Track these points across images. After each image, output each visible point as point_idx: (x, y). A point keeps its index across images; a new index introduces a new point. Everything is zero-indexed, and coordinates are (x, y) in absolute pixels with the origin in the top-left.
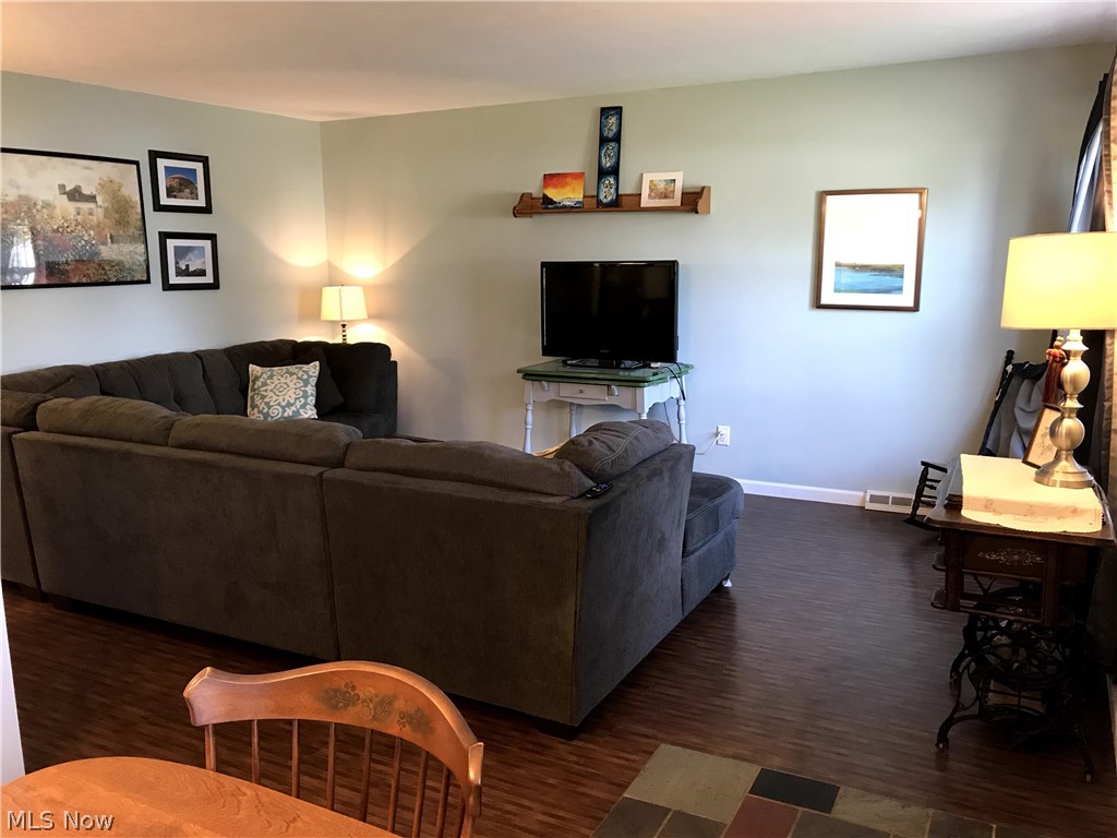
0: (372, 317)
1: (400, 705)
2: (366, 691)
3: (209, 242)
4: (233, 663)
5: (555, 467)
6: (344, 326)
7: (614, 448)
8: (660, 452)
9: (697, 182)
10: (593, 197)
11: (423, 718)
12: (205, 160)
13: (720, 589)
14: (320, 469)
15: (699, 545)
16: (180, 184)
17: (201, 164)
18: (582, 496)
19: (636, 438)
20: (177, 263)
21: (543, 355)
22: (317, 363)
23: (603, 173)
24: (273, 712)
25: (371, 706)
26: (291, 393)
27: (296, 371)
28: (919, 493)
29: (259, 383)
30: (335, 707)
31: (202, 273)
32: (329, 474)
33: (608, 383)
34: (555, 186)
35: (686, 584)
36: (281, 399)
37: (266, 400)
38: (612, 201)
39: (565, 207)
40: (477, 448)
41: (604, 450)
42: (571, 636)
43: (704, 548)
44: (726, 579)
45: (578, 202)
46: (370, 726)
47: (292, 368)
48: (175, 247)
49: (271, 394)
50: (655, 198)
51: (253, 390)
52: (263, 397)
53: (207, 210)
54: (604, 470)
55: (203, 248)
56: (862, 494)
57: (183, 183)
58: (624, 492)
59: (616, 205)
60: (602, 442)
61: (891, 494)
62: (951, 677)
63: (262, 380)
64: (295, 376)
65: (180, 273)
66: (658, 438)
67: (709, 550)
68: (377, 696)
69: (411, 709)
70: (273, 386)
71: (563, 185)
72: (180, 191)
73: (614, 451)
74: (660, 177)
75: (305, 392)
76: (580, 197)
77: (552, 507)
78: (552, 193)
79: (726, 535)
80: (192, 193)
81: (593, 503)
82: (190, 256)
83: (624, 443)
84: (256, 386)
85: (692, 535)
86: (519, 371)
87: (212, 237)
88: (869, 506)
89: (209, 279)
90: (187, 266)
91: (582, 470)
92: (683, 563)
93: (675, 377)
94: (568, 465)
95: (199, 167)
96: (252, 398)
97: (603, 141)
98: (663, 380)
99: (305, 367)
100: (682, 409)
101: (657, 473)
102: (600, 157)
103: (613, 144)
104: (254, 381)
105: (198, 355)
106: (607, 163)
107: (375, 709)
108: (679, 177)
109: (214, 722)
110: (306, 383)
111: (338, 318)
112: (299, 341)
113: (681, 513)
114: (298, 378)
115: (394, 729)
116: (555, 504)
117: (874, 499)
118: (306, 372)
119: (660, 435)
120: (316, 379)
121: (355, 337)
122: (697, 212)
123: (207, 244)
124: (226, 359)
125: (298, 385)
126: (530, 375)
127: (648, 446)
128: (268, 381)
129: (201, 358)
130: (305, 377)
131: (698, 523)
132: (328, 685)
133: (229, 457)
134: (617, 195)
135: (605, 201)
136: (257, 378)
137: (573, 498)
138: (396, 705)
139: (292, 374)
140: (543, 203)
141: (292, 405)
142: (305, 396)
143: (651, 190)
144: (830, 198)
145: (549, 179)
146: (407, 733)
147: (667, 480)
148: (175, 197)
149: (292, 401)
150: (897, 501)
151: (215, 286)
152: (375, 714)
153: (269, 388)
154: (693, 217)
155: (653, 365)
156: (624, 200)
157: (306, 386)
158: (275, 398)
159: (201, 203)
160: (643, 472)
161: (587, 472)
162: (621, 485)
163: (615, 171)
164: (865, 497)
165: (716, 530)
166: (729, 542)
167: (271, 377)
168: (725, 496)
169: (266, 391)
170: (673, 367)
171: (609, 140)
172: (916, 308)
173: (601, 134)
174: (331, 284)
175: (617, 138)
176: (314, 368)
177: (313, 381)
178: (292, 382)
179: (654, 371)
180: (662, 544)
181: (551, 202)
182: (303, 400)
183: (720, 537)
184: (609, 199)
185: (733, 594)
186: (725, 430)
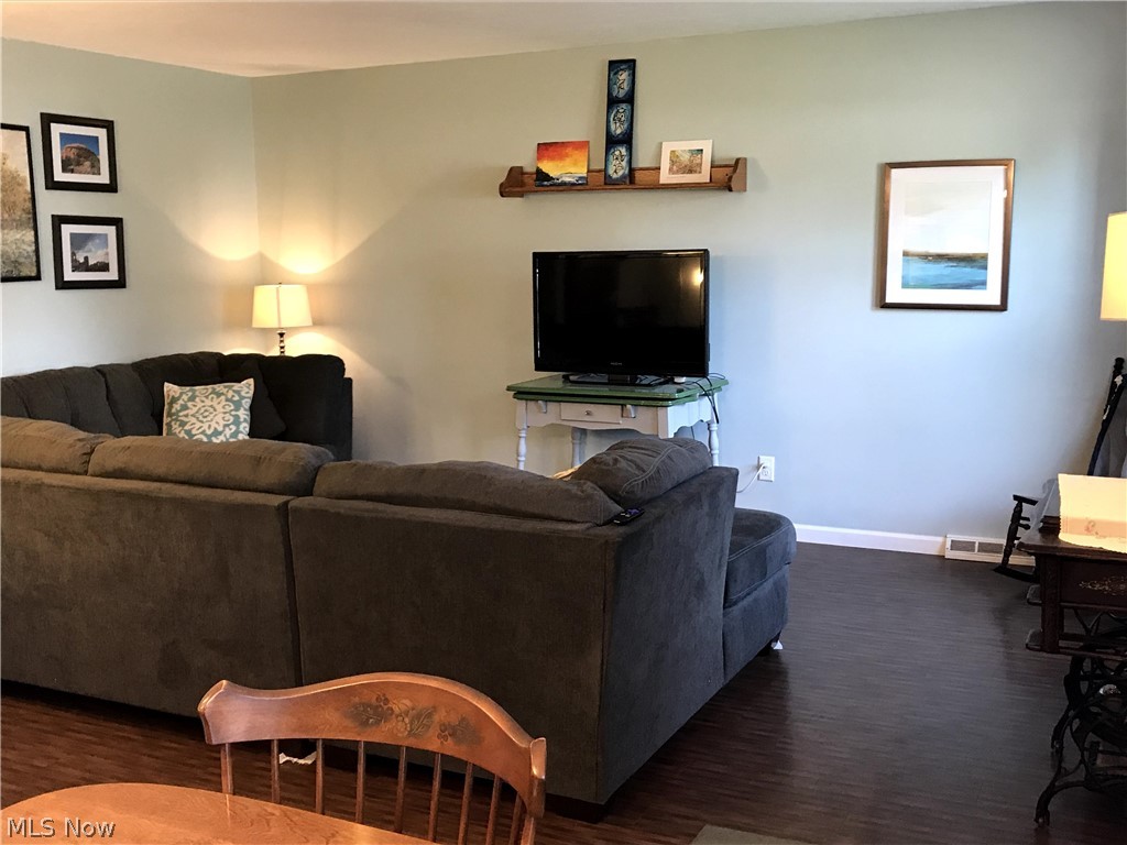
0: (318, 323)
1: (440, 716)
2: (401, 704)
3: (114, 228)
4: (168, 744)
5: (574, 489)
6: (282, 335)
7: (645, 467)
8: (696, 476)
9: (730, 153)
10: (600, 171)
11: (468, 729)
12: (108, 126)
13: (768, 651)
14: (285, 498)
15: (744, 592)
16: (79, 156)
17: (104, 131)
18: (609, 522)
19: (669, 457)
20: (73, 254)
21: (536, 370)
22: (251, 381)
23: (612, 142)
24: (294, 731)
25: (407, 720)
26: (219, 418)
27: (225, 391)
28: (1012, 535)
29: (177, 407)
30: (365, 724)
31: (104, 267)
32: (296, 502)
33: (620, 402)
34: (552, 158)
35: (729, 639)
36: (205, 426)
37: (187, 428)
38: (623, 177)
39: (564, 184)
40: (478, 469)
41: (633, 470)
42: (596, 691)
43: (750, 599)
44: (776, 640)
45: (581, 178)
46: (406, 743)
47: (220, 387)
48: (72, 234)
49: (193, 420)
50: (677, 172)
51: (170, 415)
52: (183, 424)
53: (111, 188)
54: (633, 492)
55: (106, 235)
56: (940, 539)
57: (83, 154)
58: (658, 519)
59: (630, 181)
60: (631, 461)
61: (978, 539)
62: (1053, 746)
63: (181, 402)
64: (223, 397)
65: (77, 267)
66: (694, 458)
67: (755, 600)
68: (413, 709)
69: (454, 719)
70: (195, 409)
71: (561, 157)
72: (79, 164)
73: (644, 471)
74: (684, 147)
75: (237, 417)
76: (583, 172)
77: (574, 535)
78: (549, 168)
79: (775, 584)
80: (93, 166)
81: (622, 530)
82: (90, 245)
83: (656, 461)
84: (173, 410)
85: (736, 581)
86: (509, 389)
87: (117, 222)
88: (950, 554)
89: (113, 275)
90: (86, 258)
91: (605, 492)
92: (724, 615)
93: (706, 395)
94: (589, 486)
95: (101, 133)
96: (169, 425)
97: (612, 102)
98: (691, 398)
99: (236, 386)
100: (714, 435)
101: (695, 499)
102: (608, 122)
103: (624, 106)
104: (171, 404)
105: (100, 370)
106: (618, 129)
107: (411, 723)
108: (707, 145)
109: (231, 741)
110: (238, 406)
111: (276, 325)
112: (226, 353)
113: (722, 550)
114: (227, 400)
115: (432, 744)
116: (577, 531)
117: (955, 545)
118: (238, 392)
119: (696, 455)
120: (249, 401)
121: (296, 348)
122: (730, 190)
123: (111, 231)
124: (136, 375)
125: (228, 409)
126: (522, 394)
127: (684, 468)
128: (190, 404)
129: (104, 375)
130: (236, 398)
131: (743, 565)
132: (357, 699)
133: (168, 485)
134: (632, 170)
135: (615, 176)
136: (174, 400)
137: (598, 525)
138: (436, 718)
139: (219, 395)
140: (537, 180)
141: (220, 433)
142: (237, 422)
143: (673, 162)
144: (895, 172)
145: (545, 149)
146: (450, 748)
147: (706, 508)
148: (72, 171)
149: (220, 429)
150: (984, 548)
151: (120, 284)
152: (411, 730)
153: (190, 412)
154: (727, 195)
155: (677, 380)
156: (638, 175)
157: (237, 409)
158: (198, 425)
159: (104, 178)
160: (678, 497)
161: (614, 496)
162: (653, 510)
163: (627, 139)
164: (944, 543)
165: (764, 576)
166: (779, 591)
167: (192, 399)
168: (774, 535)
169: (186, 416)
170: (703, 382)
171: (621, 101)
172: (1003, 307)
173: (609, 94)
174: (264, 282)
175: (630, 99)
176: (247, 388)
177: (247, 403)
178: (220, 405)
179: (679, 387)
180: (700, 587)
181: (547, 177)
182: (234, 428)
183: (768, 585)
184: (620, 173)
185: (784, 659)
186: (769, 461)
